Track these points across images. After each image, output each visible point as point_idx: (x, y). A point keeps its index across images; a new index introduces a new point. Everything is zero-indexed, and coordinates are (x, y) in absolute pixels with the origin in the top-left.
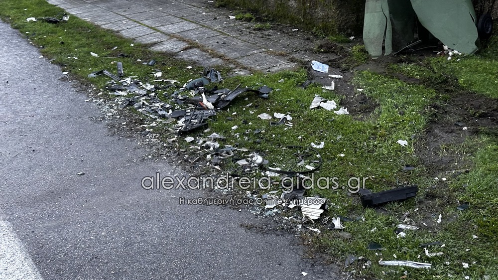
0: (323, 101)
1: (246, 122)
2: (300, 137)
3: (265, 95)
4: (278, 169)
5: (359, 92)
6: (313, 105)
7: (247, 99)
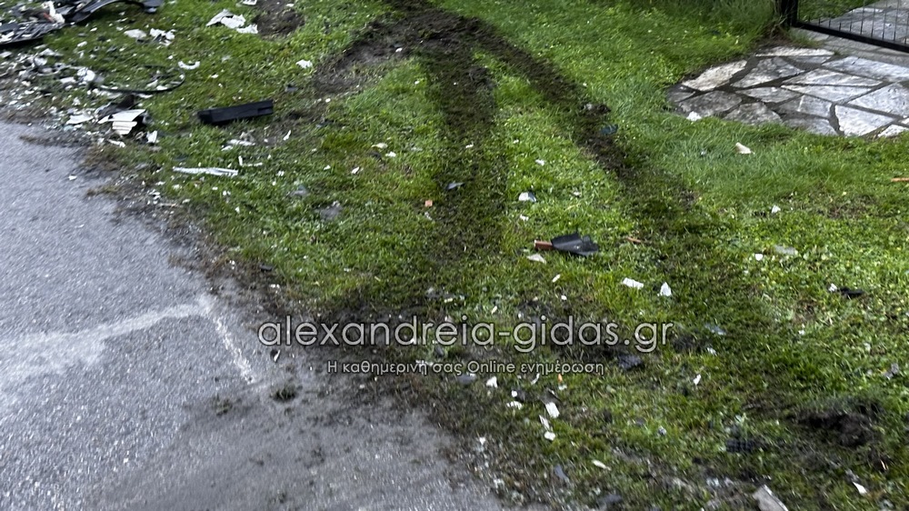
0: (228, 17)
1: (103, 39)
2: (171, 57)
3: (152, 10)
4: (115, 88)
5: (289, 8)
6: (213, 21)
7: (123, 14)
